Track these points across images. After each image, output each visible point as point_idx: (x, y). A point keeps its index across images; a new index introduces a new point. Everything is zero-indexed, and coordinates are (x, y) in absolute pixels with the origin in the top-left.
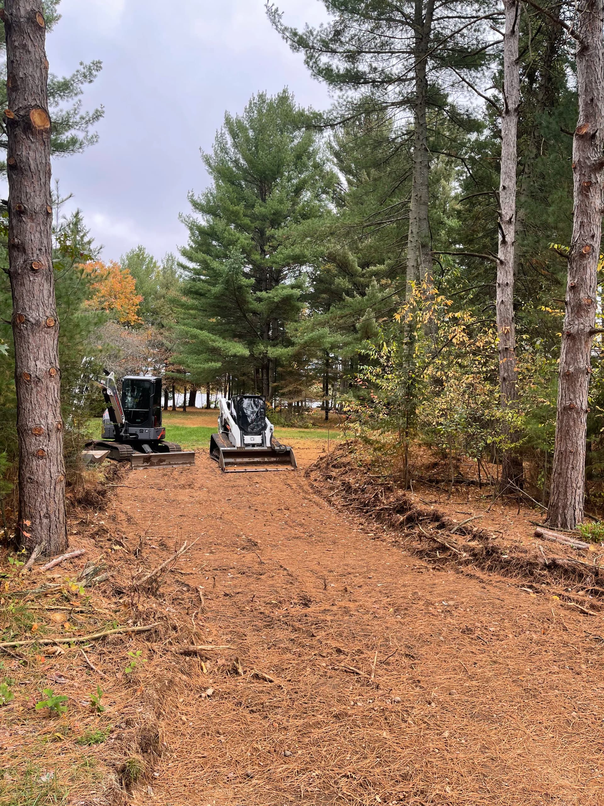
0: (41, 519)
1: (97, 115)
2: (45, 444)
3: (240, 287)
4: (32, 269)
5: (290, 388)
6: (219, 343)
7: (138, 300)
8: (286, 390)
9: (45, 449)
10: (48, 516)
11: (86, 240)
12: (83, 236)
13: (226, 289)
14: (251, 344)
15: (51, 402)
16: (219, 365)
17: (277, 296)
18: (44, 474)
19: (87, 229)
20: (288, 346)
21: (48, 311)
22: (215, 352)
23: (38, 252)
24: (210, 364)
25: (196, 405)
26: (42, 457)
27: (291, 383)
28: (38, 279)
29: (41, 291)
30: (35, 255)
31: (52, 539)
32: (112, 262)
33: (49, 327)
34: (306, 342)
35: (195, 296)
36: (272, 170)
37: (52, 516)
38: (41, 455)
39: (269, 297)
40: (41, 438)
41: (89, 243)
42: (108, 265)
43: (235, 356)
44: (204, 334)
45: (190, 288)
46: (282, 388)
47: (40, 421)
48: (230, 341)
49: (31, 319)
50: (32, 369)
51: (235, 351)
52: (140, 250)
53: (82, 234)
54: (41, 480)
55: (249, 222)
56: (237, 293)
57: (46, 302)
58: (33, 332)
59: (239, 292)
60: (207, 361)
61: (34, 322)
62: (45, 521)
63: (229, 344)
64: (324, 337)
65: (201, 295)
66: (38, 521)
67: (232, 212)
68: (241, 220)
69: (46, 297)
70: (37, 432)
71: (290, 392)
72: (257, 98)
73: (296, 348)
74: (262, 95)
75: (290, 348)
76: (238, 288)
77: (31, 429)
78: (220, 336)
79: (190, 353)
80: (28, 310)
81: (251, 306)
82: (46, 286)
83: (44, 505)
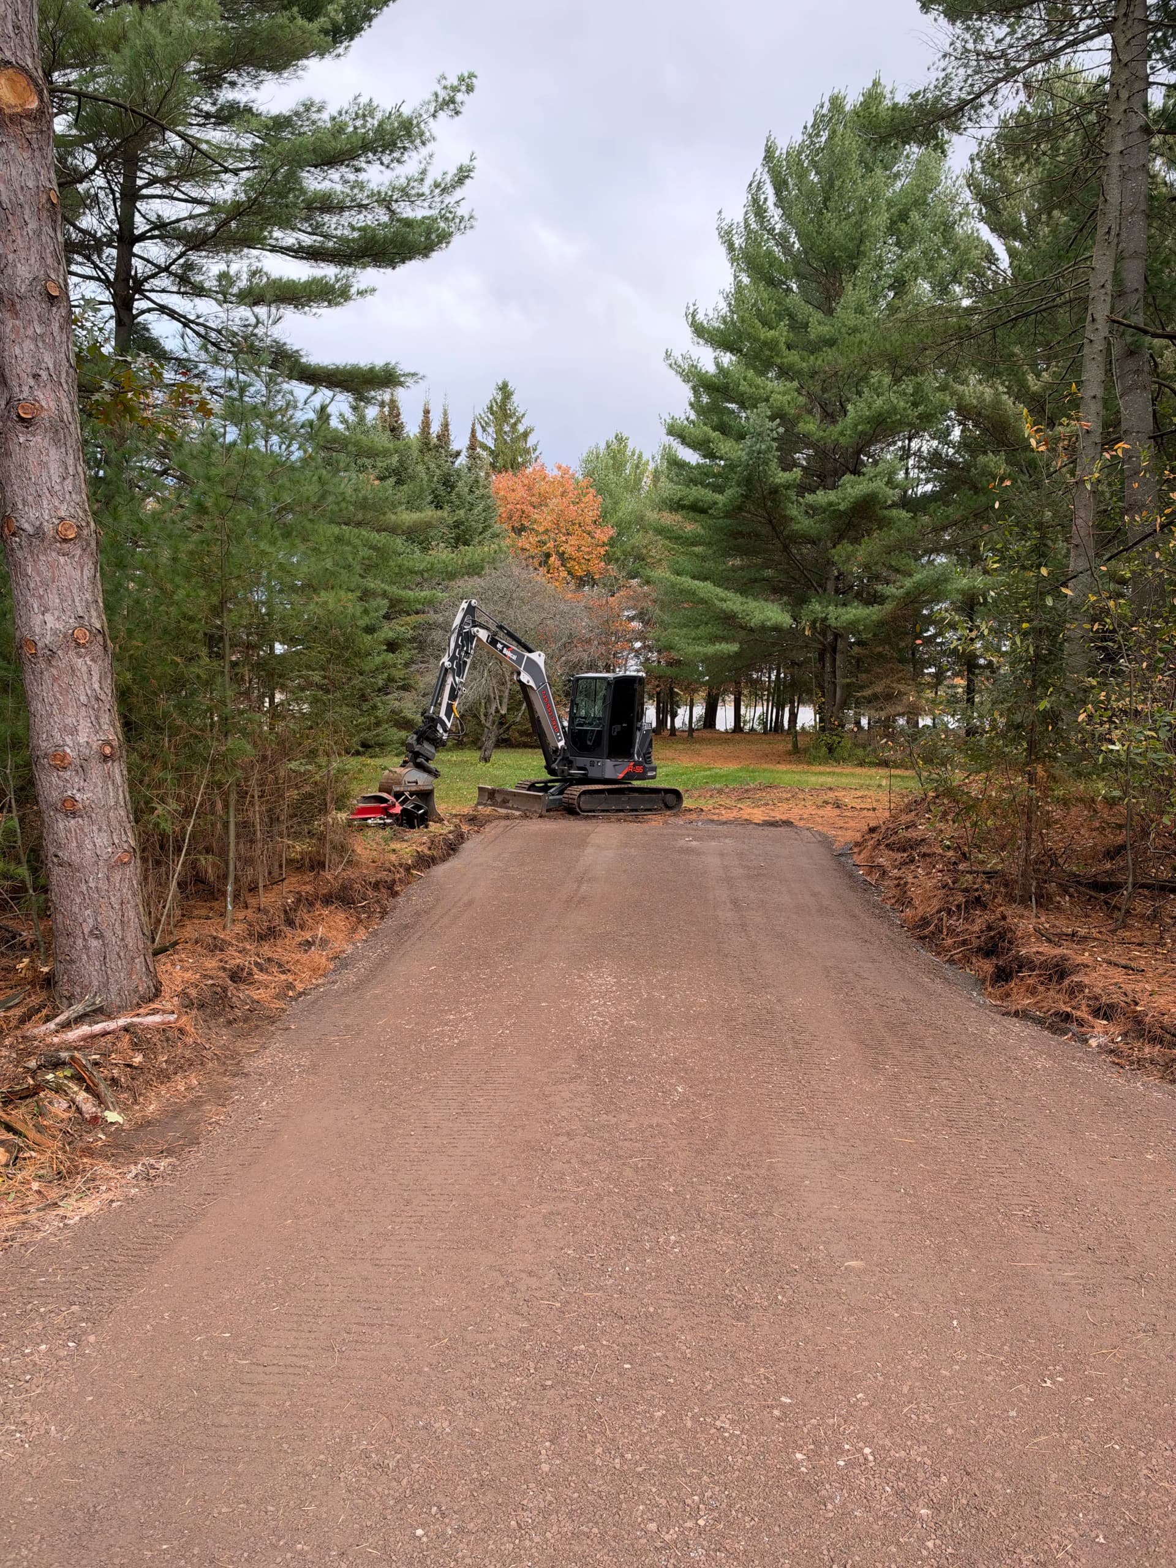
0: (84, 939)
1: (463, 175)
2: (76, 786)
3: (775, 491)
4: (22, 420)
5: (878, 688)
6: (734, 602)
7: (604, 534)
8: (867, 693)
9: (78, 796)
10: (97, 933)
11: (521, 428)
12: (515, 424)
13: (746, 497)
14: (797, 602)
15: (83, 699)
16: (734, 648)
17: (844, 500)
18: (80, 847)
19: (521, 411)
20: (872, 604)
21: (64, 507)
22: (729, 620)
23: (32, 382)
24: (718, 646)
25: (717, 727)
26: (74, 814)
27: (879, 677)
28: (38, 440)
29: (43, 465)
30: (26, 388)
31: (112, 980)
32: (559, 468)
33: (65, 540)
34: (908, 594)
35: (691, 514)
36: (846, 249)
37: (108, 934)
38: (70, 808)
39: (830, 504)
40: (67, 775)
41: (526, 435)
42: (552, 472)
43: (763, 628)
44: (705, 588)
45: (680, 499)
46: (862, 688)
47: (64, 740)
48: (756, 599)
49: (26, 526)
50: (37, 630)
51: (762, 617)
52: (620, 439)
53: (512, 421)
54: (76, 859)
55: (797, 358)
56: (769, 504)
57: (57, 488)
58: (32, 552)
59: (773, 501)
60: (714, 639)
61: (31, 530)
62: (94, 943)
63: (752, 604)
64: (946, 580)
65: (703, 511)
66: (80, 942)
67: (765, 343)
68: (782, 357)
69: (56, 478)
70: (61, 763)
71: (875, 697)
72: (827, 105)
73: (889, 606)
74: (837, 98)
75: (877, 607)
76: (771, 493)
77: (46, 755)
78: (736, 591)
79: (682, 626)
80: (20, 507)
81: (796, 527)
82: (54, 454)
83: (88, 912)
